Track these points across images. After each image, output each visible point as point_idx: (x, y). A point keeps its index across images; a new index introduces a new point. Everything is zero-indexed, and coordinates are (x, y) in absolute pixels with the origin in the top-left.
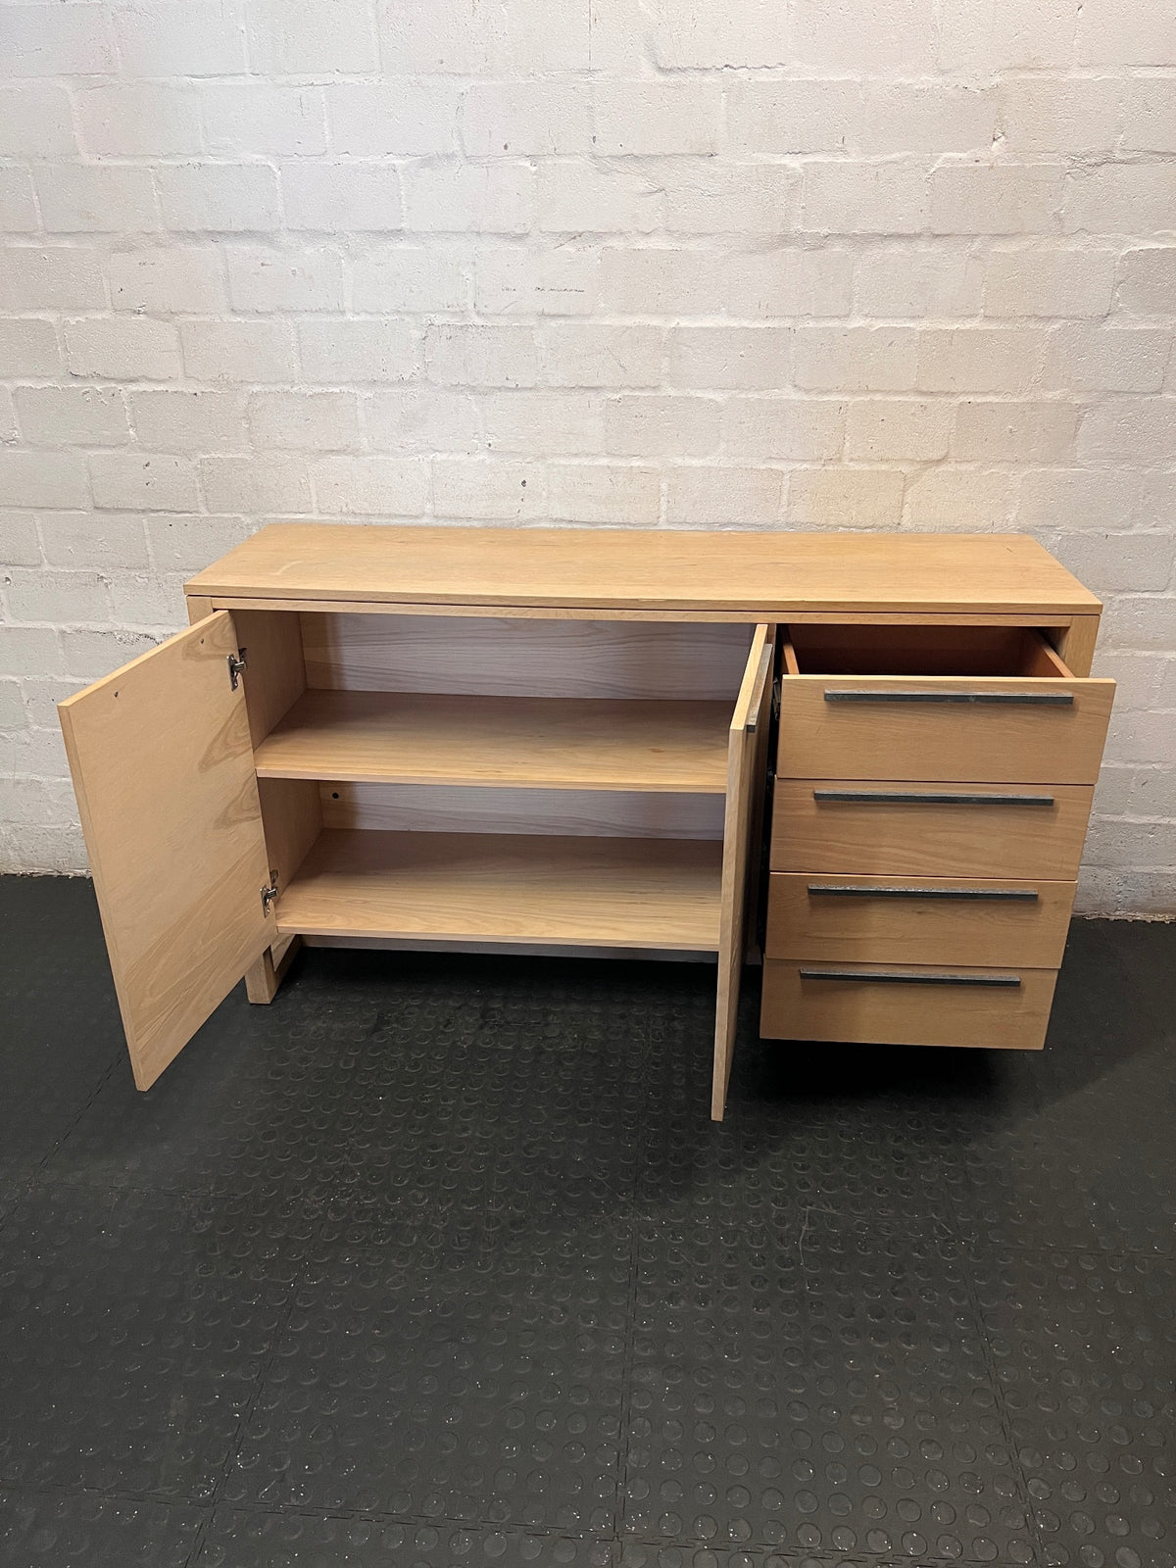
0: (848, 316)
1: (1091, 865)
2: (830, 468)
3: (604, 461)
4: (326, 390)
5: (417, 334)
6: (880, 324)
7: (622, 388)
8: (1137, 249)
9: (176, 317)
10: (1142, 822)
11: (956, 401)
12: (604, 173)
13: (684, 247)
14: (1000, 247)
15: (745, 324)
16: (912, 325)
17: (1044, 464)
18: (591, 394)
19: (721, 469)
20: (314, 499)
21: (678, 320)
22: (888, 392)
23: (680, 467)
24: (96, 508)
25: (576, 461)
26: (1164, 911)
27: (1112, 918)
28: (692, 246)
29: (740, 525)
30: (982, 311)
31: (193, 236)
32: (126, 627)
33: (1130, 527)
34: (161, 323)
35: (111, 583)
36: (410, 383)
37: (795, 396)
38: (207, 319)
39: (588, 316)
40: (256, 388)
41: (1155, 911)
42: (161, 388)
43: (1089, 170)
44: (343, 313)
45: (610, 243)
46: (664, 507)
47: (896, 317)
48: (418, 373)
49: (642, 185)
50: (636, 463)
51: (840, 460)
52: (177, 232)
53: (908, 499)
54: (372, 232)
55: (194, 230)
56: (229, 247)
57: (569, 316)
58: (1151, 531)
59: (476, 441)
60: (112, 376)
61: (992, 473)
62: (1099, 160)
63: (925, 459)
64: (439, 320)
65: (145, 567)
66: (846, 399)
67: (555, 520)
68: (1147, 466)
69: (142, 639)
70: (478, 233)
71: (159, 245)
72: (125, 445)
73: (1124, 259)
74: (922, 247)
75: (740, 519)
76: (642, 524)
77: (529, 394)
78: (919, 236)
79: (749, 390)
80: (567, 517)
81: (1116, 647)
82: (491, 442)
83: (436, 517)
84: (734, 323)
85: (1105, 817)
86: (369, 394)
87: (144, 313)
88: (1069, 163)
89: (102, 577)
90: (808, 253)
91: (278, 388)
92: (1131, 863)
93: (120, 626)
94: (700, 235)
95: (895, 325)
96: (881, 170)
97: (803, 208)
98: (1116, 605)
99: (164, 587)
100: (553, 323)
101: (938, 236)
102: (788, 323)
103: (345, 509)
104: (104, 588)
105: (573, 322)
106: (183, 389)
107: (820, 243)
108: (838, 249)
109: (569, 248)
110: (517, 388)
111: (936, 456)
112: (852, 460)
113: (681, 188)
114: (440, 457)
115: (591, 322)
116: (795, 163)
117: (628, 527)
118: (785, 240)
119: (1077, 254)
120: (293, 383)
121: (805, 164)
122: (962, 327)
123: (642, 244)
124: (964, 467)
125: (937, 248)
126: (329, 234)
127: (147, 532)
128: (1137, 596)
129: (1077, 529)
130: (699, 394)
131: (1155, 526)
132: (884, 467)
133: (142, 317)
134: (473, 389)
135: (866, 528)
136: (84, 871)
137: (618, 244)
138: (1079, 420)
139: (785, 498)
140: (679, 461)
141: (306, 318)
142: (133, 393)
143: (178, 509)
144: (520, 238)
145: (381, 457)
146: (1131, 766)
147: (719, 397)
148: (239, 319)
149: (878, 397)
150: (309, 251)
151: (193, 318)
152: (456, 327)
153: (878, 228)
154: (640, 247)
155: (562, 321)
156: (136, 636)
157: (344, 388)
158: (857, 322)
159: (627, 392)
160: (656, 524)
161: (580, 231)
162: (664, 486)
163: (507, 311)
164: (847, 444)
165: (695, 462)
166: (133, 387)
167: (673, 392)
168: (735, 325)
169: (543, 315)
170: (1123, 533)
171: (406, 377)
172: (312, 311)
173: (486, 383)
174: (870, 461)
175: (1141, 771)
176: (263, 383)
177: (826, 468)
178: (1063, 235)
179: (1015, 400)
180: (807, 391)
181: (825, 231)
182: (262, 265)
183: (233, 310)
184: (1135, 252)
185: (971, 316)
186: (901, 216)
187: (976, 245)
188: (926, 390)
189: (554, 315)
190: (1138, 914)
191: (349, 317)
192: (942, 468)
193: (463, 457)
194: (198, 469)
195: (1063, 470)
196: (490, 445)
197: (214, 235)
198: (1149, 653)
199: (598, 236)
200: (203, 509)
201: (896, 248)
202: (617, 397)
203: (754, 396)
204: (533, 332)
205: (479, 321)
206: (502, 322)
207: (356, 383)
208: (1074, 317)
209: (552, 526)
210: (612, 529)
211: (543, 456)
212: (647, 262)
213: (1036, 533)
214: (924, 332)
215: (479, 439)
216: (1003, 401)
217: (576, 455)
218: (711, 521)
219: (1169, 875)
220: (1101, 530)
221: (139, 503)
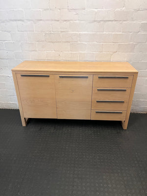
2: (101, 53)
3: (70, 52)
4: (32, 42)
5: (44, 34)
6: (108, 33)
8: (143, 22)
9: (10, 32)
10: (142, 100)
11: (118, 44)
12: (69, 12)
13: (81, 22)
14: (124, 22)
15: (89, 33)
16: (112, 33)
17: (130, 52)
18: (68, 43)
19: (86, 53)
20: (31, 57)
21: (80, 32)
22: (109, 42)
23: (81, 53)
30: (122, 31)
31: (13, 20)
32: (6, 75)
33: (141, 61)
34: (8, 33)
35: (3, 69)
36: (43, 41)
37: (96, 43)
38: (15, 32)
39: (68, 32)
41: (144, 112)
42: (9, 42)
43: (136, 11)
44: (34, 31)
45: (70, 21)
46: (78, 58)
49: (75, 13)
50: (75, 52)
52: (10, 20)
53: (112, 57)
54: (37, 20)
56: (17, 22)
58: (144, 61)
60: (2, 40)
62: (138, 10)
63: (114, 52)
64: (47, 32)
65: (8, 67)
66: (103, 43)
69: (8, 77)
70: (52, 20)
71: (8, 22)
72: (4, 50)
73: (141, 24)
74: (114, 22)
75: (89, 60)
77: (59, 43)
78: (113, 20)
79: (90, 42)
80: (65, 60)
83: (47, 60)
85: (137, 100)
86: (38, 43)
87: (6, 31)
88: (134, 10)
91: (25, 42)
92: (141, 106)
93: (4, 75)
94: (83, 20)
95: (110, 33)
96: (108, 11)
101: (116, 20)
102: (95, 33)
103: (35, 59)
105: (66, 33)
106: (12, 42)
107: (99, 22)
108: (102, 22)
109: (65, 22)
112: (104, 52)
114: (48, 51)
116: (96, 10)
119: (135, 23)
120: (27, 41)
124: (119, 53)
125: (116, 22)
126: (31, 20)
127: (8, 62)
128: (142, 70)
130: (83, 43)
132: (108, 53)
134: (52, 42)
135: (106, 61)
138: (135, 46)
139: (95, 57)
141: (29, 32)
142: (5, 43)
143: (12, 59)
144: (58, 21)
147: (86, 43)
149: (107, 43)
150: (29, 22)
151: (13, 32)
152: (49, 33)
153: (108, 19)
154: (75, 22)
155: (64, 33)
157: (34, 42)
158: (104, 33)
159: (73, 42)
160: (77, 61)
161: (66, 20)
162: (78, 55)
163: (57, 31)
164: (103, 50)
165: (83, 52)
167: (80, 42)
169: (61, 32)
173: (54, 41)
174: (106, 52)
176: (23, 41)
178: (133, 20)
180: (98, 42)
181: (100, 20)
182: (22, 25)
183: (18, 31)
185: (120, 32)
186: (111, 18)
187: (121, 22)
188: (114, 42)
190: (142, 112)
192: (116, 53)
193: (51, 52)
194: (14, 53)
195: (133, 53)
200: (15, 59)
201: (110, 22)
204: (60, 34)
205: (53, 33)
206: (56, 33)
207: (36, 41)
208: (134, 32)
209: (63, 61)
211: (62, 51)
213: (129, 62)
214: (114, 34)
215: (53, 49)
216: (124, 44)
217: (66, 51)
218: (85, 60)
219: (146, 107)
220: (137, 61)
221: (6, 58)
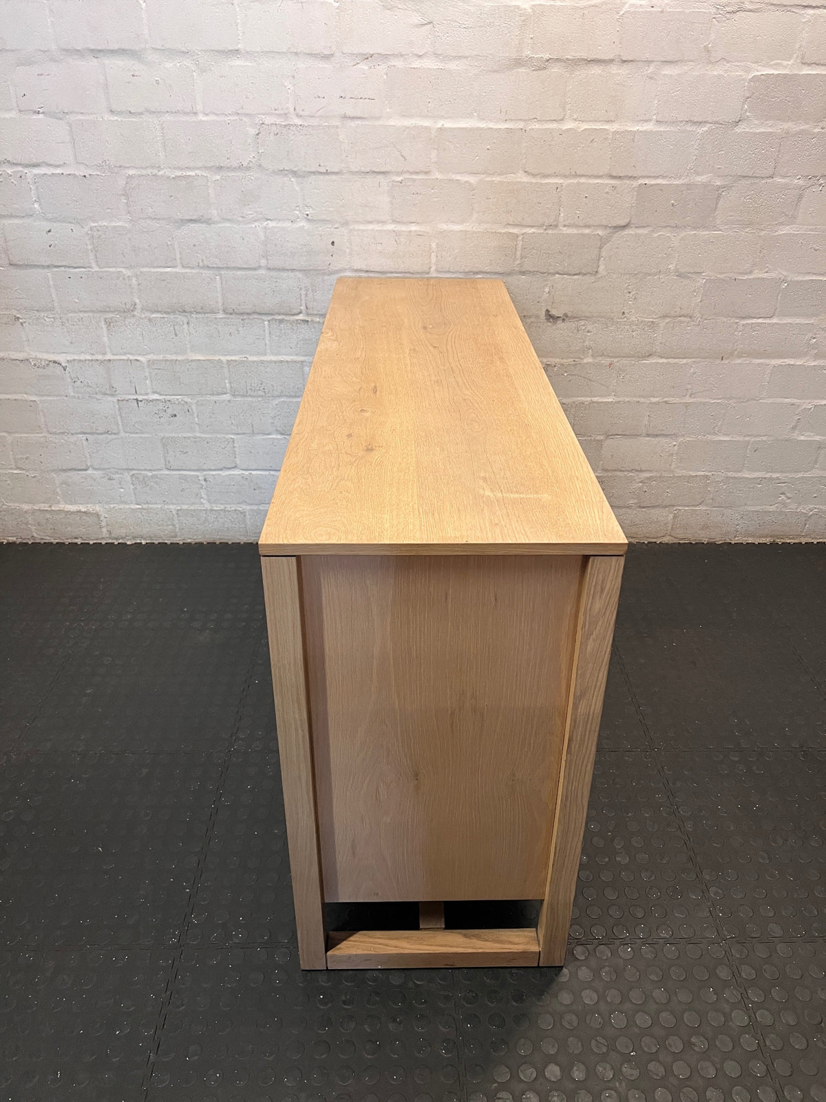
0: (562, 120)
1: (721, 507)
2: (550, 232)
3: (391, 227)
4: (184, 174)
5: (253, 131)
6: (585, 126)
7: (402, 173)
8: (759, 73)
9: (68, 116)
10: (754, 476)
11: (635, 183)
12: (389, 9)
13: (447, 67)
14: (668, 71)
15: (491, 125)
16: (607, 127)
17: (695, 228)
18: (380, 177)
19: (474, 232)
20: (178, 256)
21: (443, 122)
22: (590, 177)
23: (445, 231)
24: (11, 264)
25: (370, 227)
26: (766, 536)
27: (733, 542)
28: (453, 66)
29: (488, 273)
30: (655, 117)
31: (79, 53)
32: (40, 356)
33: (751, 272)
34: (57, 121)
35: (25, 322)
36: (248, 168)
37: (525, 179)
38: (91, 117)
39: (379, 118)
40: (131, 172)
41: (760, 537)
42: (58, 171)
43: (728, 15)
44: (196, 113)
45: (393, 62)
46: (434, 260)
47: (596, 121)
48: (254, 161)
49: (417, 19)
50: (414, 228)
51: (556, 226)
52: (67, 50)
53: (604, 254)
54: (217, 51)
55: (79, 48)
56: (107, 62)
57: (364, 118)
58: (765, 275)
59: (297, 212)
60: (19, 162)
61: (660, 235)
62: (735, 9)
63: (615, 225)
64: (269, 120)
65: (52, 309)
66: (561, 181)
67: (356, 271)
68: (763, 230)
69: (51, 364)
70: (296, 53)
71: (53, 60)
72: (31, 216)
73: (751, 80)
74: (614, 69)
75: (487, 269)
76: (418, 273)
77: (334, 177)
78: (611, 61)
79: (493, 174)
80: (364, 268)
81: (739, 357)
82: (307, 212)
83: (269, 269)
84: (482, 125)
85: (729, 474)
86: (218, 177)
87: (42, 113)
88: (715, 10)
89: (18, 318)
90: (535, 72)
91: (149, 171)
92: (746, 505)
93: (33, 354)
94: (460, 58)
95: (595, 127)
96: (586, 12)
97: (532, 38)
98: (740, 328)
99: (67, 325)
100: (353, 124)
101: (625, 61)
102: (521, 125)
103: (201, 264)
104: (20, 326)
105: (366, 123)
106: (76, 173)
107: (543, 65)
108: (556, 69)
109: (363, 66)
110: (327, 173)
111: (622, 223)
112: (565, 226)
113: (445, 22)
114: (271, 224)
115: (381, 122)
116: (526, 5)
117: (408, 275)
118: (518, 62)
119: (719, 77)
120: (159, 168)
121: (533, 5)
122: (641, 129)
123: (417, 64)
124: (640, 231)
125: (624, 71)
126: (183, 52)
127: (51, 283)
128: (754, 322)
129: (715, 275)
130: (458, 177)
131: (767, 272)
132: (587, 231)
133: (41, 116)
134: (294, 173)
135: (575, 275)
136: (14, 539)
137: (399, 63)
138: (719, 196)
139: (519, 253)
140: (444, 227)
141: (168, 117)
142: (35, 175)
143: (74, 266)
144: (327, 57)
145: (228, 225)
146: (747, 439)
147: (472, 179)
148: (116, 118)
149: (583, 180)
150: (169, 65)
151: (80, 117)
152: (281, 125)
153: (584, 55)
154: (415, 66)
155: (359, 122)
156: (47, 362)
157: (198, 172)
158: (569, 125)
159: (407, 176)
160: (428, 273)
161: (371, 52)
162: (434, 245)
163: (319, 113)
164: (562, 215)
165: (457, 228)
166: (36, 171)
167: (439, 176)
168: (483, 126)
169: (345, 117)
170: (746, 277)
171: (245, 164)
172: (172, 112)
173: (304, 169)
174: (577, 226)
175: (755, 442)
176: (136, 168)
177: (547, 231)
178: (710, 62)
179: (677, 182)
180: (534, 175)
181: (547, 56)
182: (133, 75)
183: (111, 111)
184: (758, 75)
185: (646, 121)
186: (600, 46)
187: (652, 68)
188: (615, 175)
189: (353, 118)
190: (749, 539)
191: (201, 117)
192: (626, 232)
193: (287, 224)
194: (89, 234)
195: (707, 233)
196: (307, 215)
197: (96, 53)
198: (761, 361)
199: (385, 57)
200: (94, 265)
201: (596, 70)
202: (400, 179)
203: (497, 179)
204: (338, 130)
205: (298, 121)
206: (315, 122)
207: (207, 168)
208: (716, 123)
209: (354, 275)
210: (397, 277)
211: (346, 224)
212: (420, 78)
213: (689, 278)
214: (616, 133)
215: (300, 211)
216: (668, 183)
217: (370, 222)
218: (467, 270)
219: (770, 512)
220: (730, 275)
221: (44, 260)
